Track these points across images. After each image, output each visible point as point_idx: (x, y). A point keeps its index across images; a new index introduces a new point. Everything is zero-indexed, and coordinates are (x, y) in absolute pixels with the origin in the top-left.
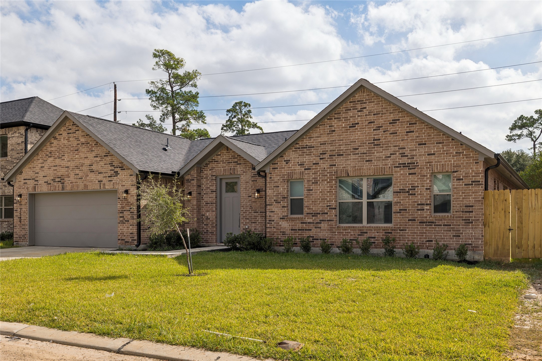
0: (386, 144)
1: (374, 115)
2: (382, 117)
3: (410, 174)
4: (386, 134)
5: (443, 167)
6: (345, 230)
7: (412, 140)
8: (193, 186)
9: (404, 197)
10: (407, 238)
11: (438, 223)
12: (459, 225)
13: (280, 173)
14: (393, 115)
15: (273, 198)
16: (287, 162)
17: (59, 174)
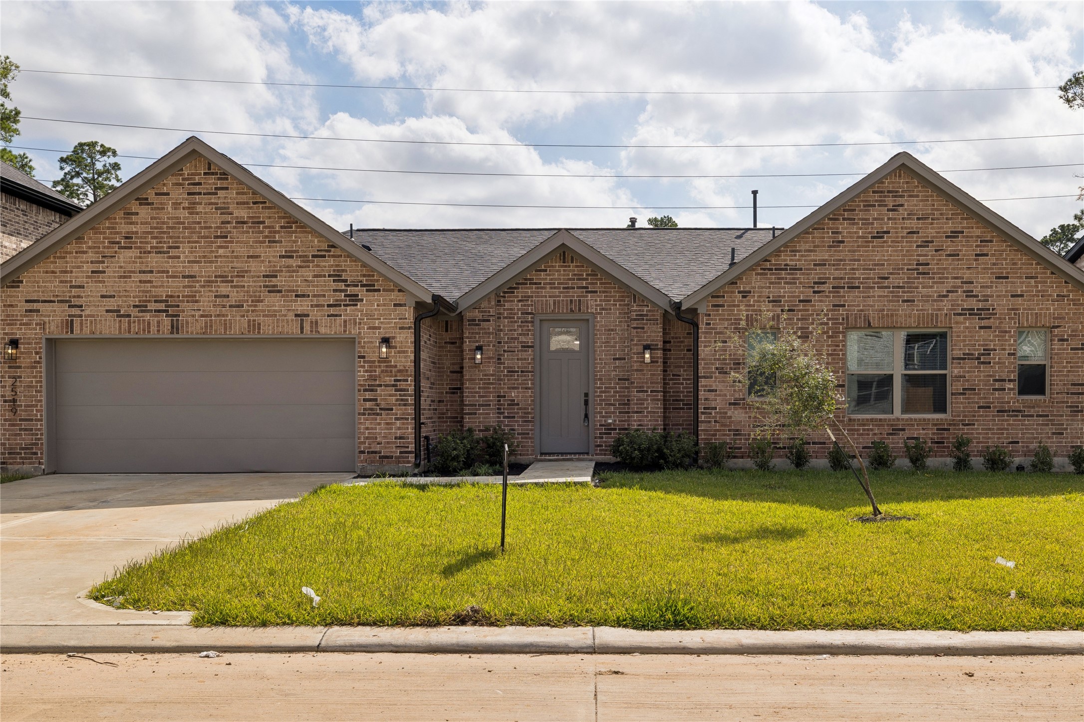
0: (939, 273)
1: (918, 219)
2: (932, 224)
3: (981, 328)
4: (940, 255)
5: (1037, 317)
6: (864, 425)
7: (984, 269)
8: (486, 333)
9: (971, 367)
10: (976, 438)
11: (1028, 411)
12: (1062, 416)
13: (729, 315)
14: (953, 223)
15: (712, 364)
16: (745, 294)
17: (163, 293)
